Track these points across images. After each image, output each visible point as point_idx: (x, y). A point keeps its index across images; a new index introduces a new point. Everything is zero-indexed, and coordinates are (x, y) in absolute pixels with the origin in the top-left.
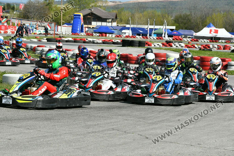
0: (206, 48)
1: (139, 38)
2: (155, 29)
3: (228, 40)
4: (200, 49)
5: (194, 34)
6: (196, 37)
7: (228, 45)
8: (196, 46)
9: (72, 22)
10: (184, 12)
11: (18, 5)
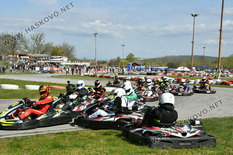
0: (180, 75)
1: (153, 72)
2: (160, 68)
3: (188, 72)
4: (178, 75)
5: (175, 70)
6: (176, 71)
7: (188, 73)
8: (176, 74)
9: (128, 67)
10: (171, 62)
11: (107, 61)
